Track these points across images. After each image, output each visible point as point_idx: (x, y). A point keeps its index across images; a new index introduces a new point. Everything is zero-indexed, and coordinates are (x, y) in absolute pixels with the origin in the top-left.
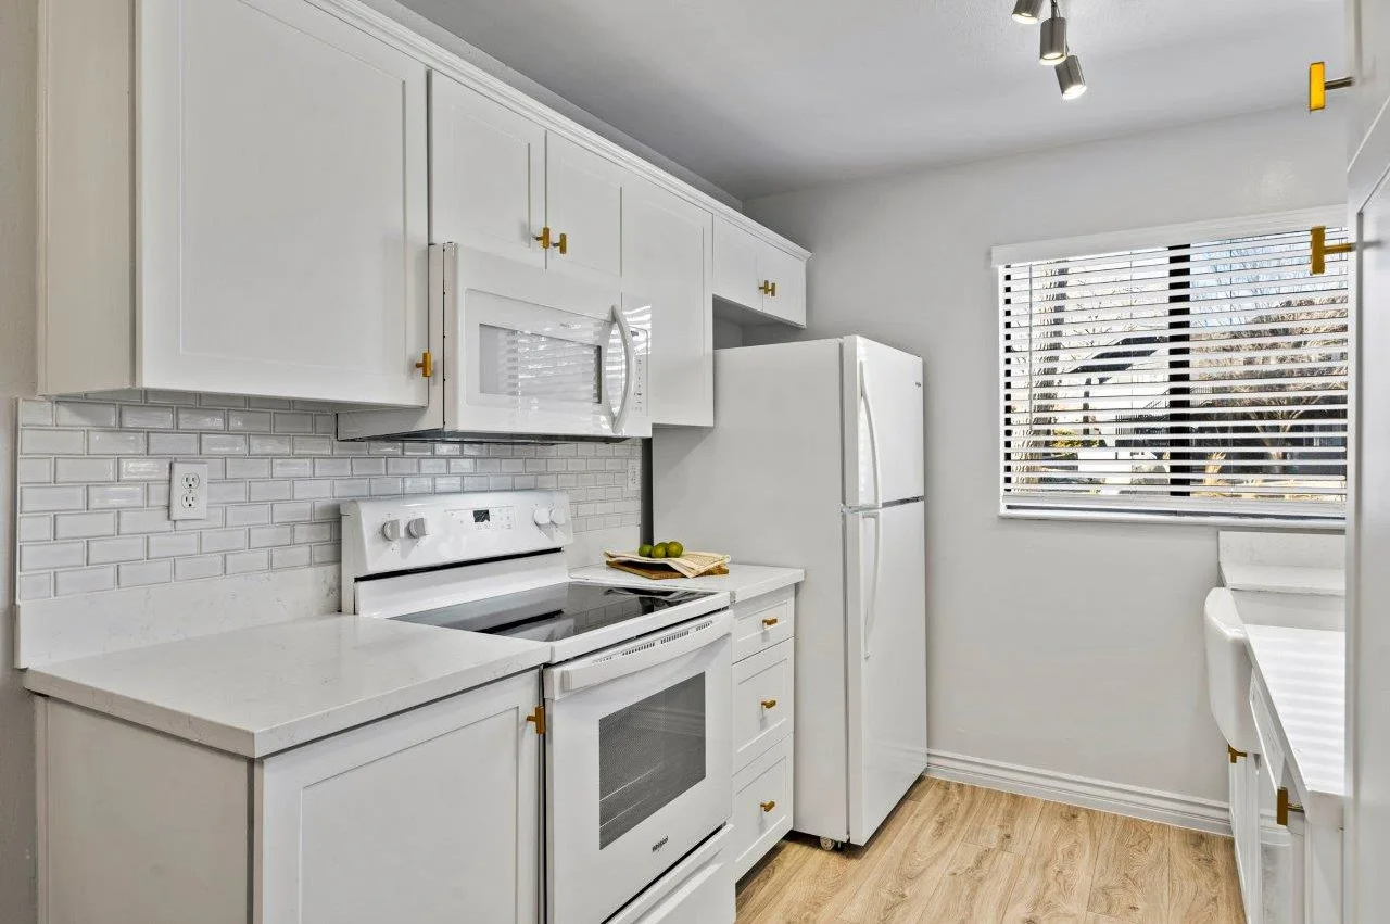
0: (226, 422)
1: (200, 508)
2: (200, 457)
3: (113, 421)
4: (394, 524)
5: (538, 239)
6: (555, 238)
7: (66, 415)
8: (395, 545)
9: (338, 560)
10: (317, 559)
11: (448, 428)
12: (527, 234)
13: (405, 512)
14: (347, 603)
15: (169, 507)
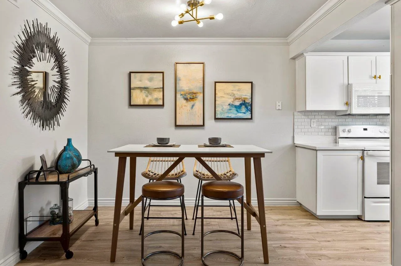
0: (318, 114)
1: (315, 126)
2: (315, 118)
3: (304, 114)
4: (345, 129)
5: (374, 77)
6: (378, 76)
7: (299, 114)
8: (346, 133)
9: (336, 135)
10: (333, 134)
11: (351, 113)
12: (371, 77)
13: (347, 128)
14: (337, 142)
15: (311, 125)
